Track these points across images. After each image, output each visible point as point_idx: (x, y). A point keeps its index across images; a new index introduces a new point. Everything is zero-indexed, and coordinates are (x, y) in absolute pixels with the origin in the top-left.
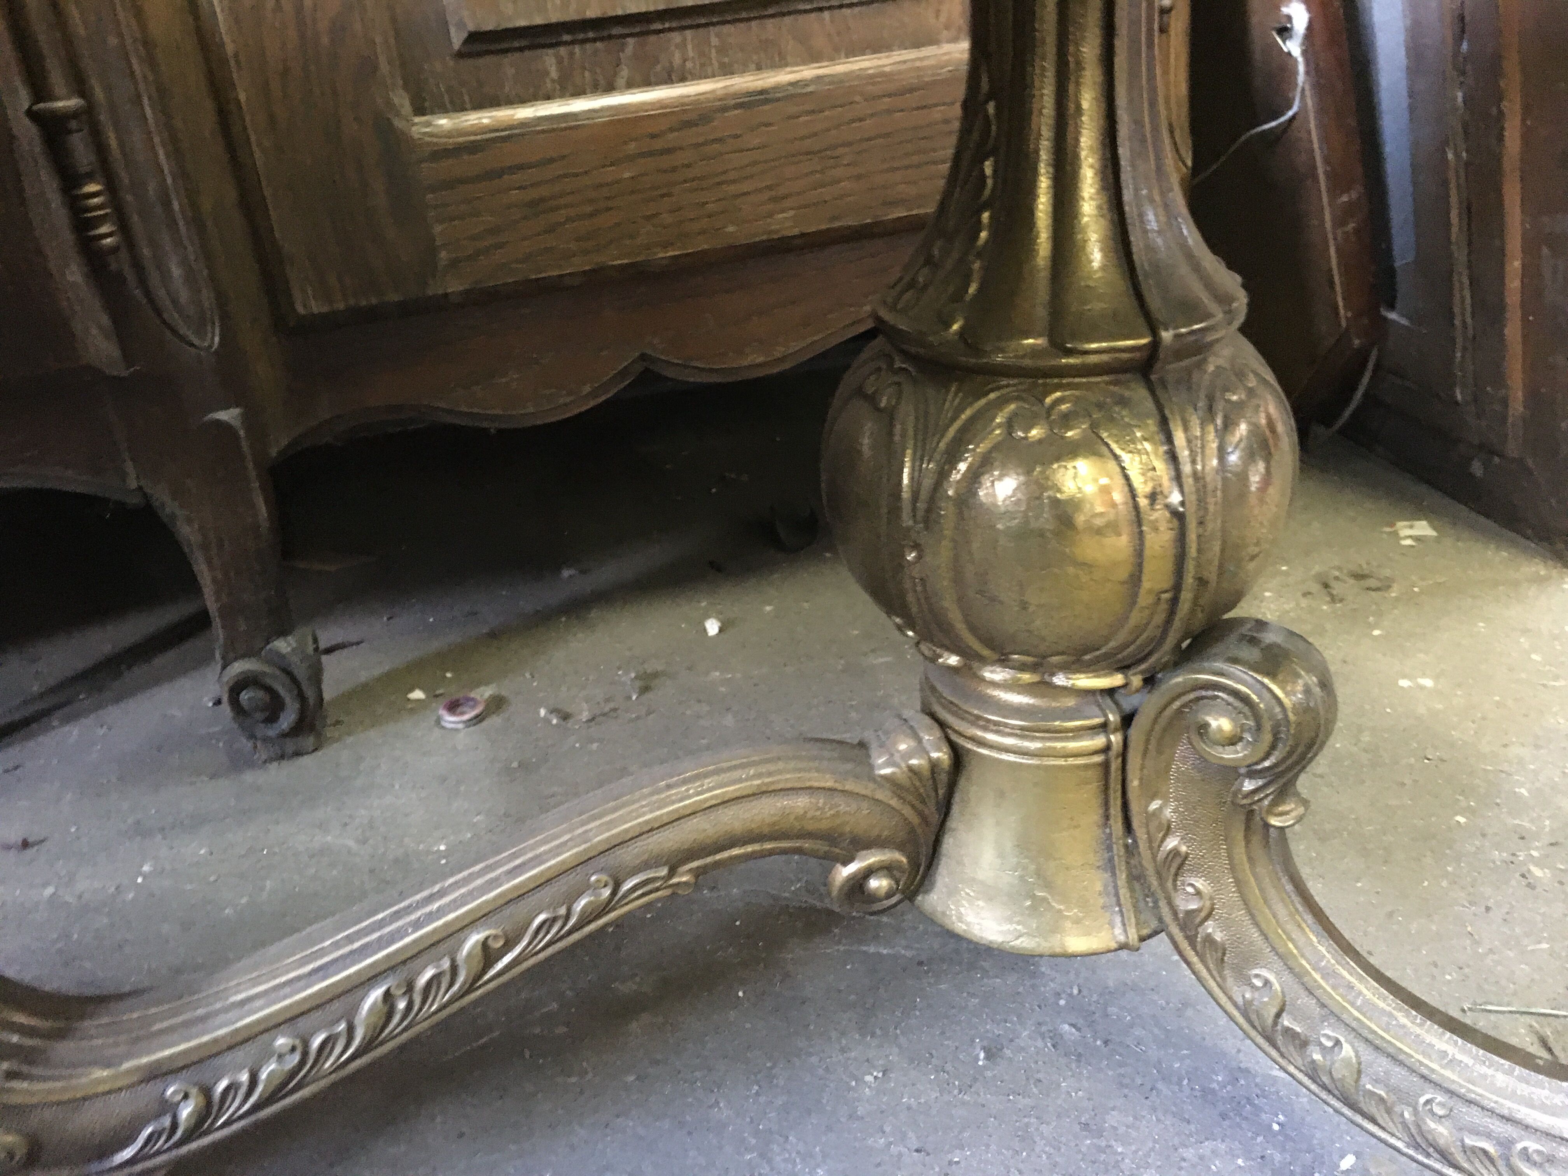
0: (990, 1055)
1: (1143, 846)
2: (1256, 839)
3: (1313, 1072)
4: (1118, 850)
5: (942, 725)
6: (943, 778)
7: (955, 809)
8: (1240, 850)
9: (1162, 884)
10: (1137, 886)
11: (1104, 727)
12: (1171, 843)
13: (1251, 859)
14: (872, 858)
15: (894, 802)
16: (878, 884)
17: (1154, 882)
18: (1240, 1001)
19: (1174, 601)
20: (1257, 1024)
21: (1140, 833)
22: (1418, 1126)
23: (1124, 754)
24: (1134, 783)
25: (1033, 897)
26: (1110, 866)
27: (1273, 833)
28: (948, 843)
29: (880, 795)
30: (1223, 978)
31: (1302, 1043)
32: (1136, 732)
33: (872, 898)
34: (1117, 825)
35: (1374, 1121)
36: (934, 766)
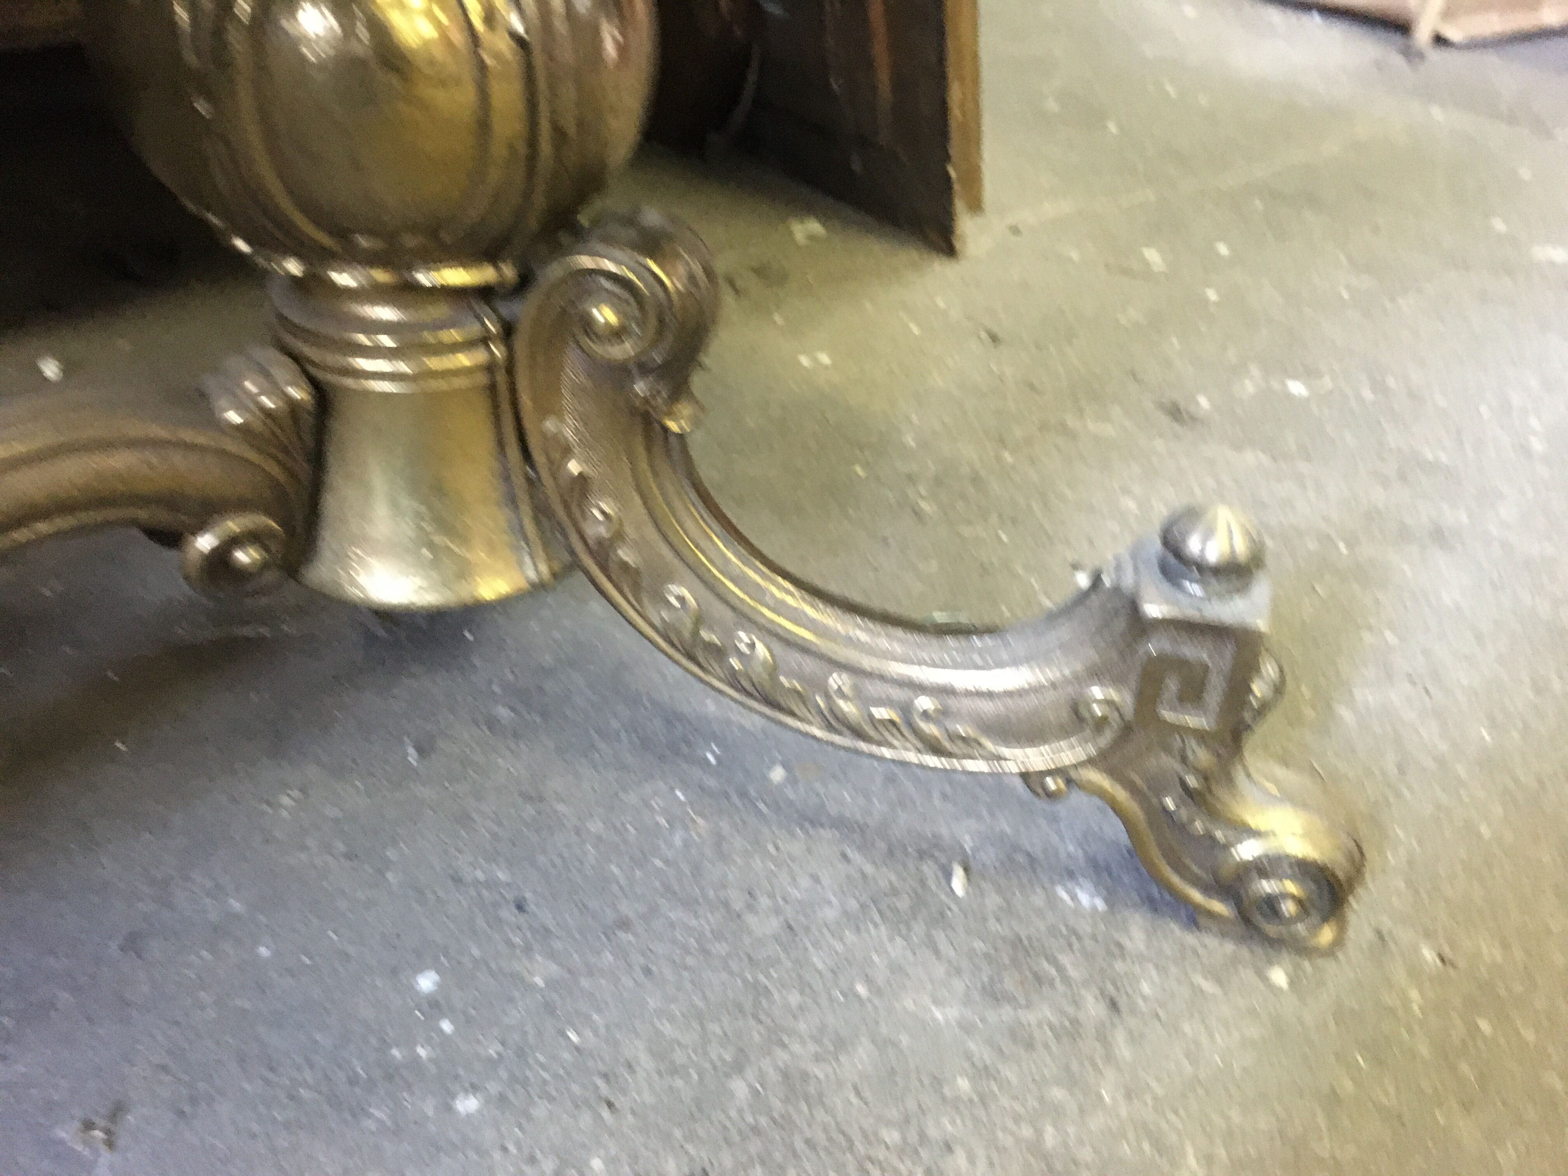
0: (421, 751)
1: (544, 474)
2: (658, 449)
3: (733, 679)
4: (519, 481)
5: (296, 358)
6: (308, 421)
7: (332, 460)
8: (643, 465)
9: (570, 515)
10: (544, 520)
11: (484, 340)
12: (574, 467)
13: (656, 474)
14: (233, 525)
15: (252, 455)
16: (243, 557)
17: (561, 513)
18: (657, 622)
19: (532, 156)
20: (676, 642)
21: (539, 458)
22: (831, 711)
23: (510, 368)
24: (526, 400)
25: (431, 546)
26: (512, 501)
27: (673, 440)
28: (330, 503)
29: (232, 446)
30: (639, 601)
31: (719, 653)
32: (521, 344)
33: (240, 574)
34: (513, 452)
35: (792, 714)
36: (293, 406)
